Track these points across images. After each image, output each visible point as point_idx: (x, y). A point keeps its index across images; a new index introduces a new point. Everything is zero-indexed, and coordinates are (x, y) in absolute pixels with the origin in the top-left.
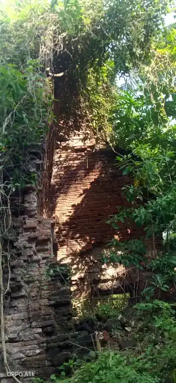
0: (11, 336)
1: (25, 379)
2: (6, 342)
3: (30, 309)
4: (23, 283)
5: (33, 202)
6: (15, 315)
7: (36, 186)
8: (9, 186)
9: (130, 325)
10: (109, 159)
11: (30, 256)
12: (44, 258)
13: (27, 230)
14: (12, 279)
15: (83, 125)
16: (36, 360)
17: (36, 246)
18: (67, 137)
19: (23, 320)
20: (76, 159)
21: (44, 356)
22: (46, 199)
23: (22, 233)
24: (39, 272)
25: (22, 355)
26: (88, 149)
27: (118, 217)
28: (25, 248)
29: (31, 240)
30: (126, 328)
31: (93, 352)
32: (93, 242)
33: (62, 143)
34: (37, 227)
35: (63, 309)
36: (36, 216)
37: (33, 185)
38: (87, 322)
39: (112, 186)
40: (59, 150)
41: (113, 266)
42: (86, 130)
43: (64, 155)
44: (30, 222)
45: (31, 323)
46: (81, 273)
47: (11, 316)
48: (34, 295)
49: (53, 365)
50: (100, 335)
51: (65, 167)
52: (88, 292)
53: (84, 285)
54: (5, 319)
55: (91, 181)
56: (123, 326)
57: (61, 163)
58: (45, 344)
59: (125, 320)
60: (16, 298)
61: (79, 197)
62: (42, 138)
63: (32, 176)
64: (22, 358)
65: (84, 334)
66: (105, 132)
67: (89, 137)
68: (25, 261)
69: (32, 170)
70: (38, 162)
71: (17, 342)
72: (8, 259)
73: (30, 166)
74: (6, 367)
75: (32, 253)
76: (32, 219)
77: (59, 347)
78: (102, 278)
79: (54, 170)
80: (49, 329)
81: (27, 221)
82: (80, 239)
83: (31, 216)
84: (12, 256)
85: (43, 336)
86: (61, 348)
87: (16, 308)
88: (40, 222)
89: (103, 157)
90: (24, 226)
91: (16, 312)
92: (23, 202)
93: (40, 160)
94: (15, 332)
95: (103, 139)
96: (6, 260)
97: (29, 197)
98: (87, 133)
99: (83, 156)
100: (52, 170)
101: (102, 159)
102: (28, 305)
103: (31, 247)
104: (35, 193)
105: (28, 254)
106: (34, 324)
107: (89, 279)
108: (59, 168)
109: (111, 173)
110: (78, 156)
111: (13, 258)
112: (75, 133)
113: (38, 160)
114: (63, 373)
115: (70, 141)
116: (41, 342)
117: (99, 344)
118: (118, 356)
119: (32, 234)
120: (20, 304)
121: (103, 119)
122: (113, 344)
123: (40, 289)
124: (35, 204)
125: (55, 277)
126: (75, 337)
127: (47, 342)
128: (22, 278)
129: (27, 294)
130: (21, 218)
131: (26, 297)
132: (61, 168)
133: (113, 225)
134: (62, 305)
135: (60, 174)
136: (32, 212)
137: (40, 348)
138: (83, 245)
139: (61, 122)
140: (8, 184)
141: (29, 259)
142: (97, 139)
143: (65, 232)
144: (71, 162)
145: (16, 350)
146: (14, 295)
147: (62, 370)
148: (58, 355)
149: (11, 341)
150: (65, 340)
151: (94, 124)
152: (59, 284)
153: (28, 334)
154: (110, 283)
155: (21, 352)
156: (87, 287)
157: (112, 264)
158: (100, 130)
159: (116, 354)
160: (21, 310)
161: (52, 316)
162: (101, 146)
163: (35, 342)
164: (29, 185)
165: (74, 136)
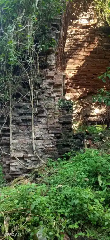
0: (38, 136)
1: (44, 159)
2: (35, 139)
3: (48, 123)
4: (45, 109)
5: (52, 60)
6: (40, 126)
7: (55, 49)
8: (38, 47)
9: (105, 139)
10: (105, 34)
11: (50, 94)
12: (57, 96)
13: (48, 78)
14: (39, 106)
15: (90, 8)
16: (51, 150)
17: (53, 88)
18: (77, 17)
19: (44, 129)
20: (82, 33)
21: (55, 148)
22: (60, 61)
23: (45, 80)
24: (55, 104)
25: (43, 147)
26: (92, 26)
27: (107, 74)
28: (47, 89)
29: (50, 84)
30: (103, 140)
31: (82, 150)
32: (88, 92)
33: (74, 21)
34: (54, 77)
35: (67, 126)
36: (54, 70)
37: (53, 48)
38: (81, 135)
39: (105, 55)
40: (71, 26)
41: (99, 108)
42: (91, 12)
43: (74, 30)
44: (50, 73)
45: (49, 131)
46: (79, 110)
47: (38, 126)
48: (51, 117)
49: (59, 154)
50: (87, 142)
51: (74, 39)
52: (81, 121)
53: (80, 117)
54: (35, 127)
55: (91, 51)
56: (102, 138)
57: (72, 36)
58: (56, 143)
59: (103, 136)
60: (41, 117)
61: (82, 61)
62: (61, 14)
63: (53, 42)
64: (43, 148)
65: (78, 140)
66: (104, 13)
67: (93, 17)
68: (46, 96)
69: (53, 38)
70: (57, 32)
71: (40, 140)
72: (37, 94)
73: (52, 34)
74: (34, 152)
75: (51, 92)
76: (51, 71)
77: (63, 145)
78: (91, 114)
79: (67, 41)
80: (58, 135)
81: (48, 72)
82: (80, 89)
83: (51, 70)
84: (39, 92)
85: (55, 138)
86: (64, 146)
87: (40, 122)
88: (56, 74)
89: (101, 33)
90: (47, 75)
91: (40, 124)
92: (46, 60)
93: (59, 30)
94: (39, 134)
95: (103, 19)
96: (35, 95)
97: (50, 56)
98: (92, 14)
99: (87, 32)
100: (65, 41)
101: (101, 34)
102: (48, 121)
103: (50, 89)
104: (54, 54)
105: (48, 93)
106: (50, 131)
107: (83, 114)
108: (70, 40)
109: (105, 45)
110: (84, 31)
111: (40, 94)
112: (83, 14)
113: (58, 30)
114: (65, 158)
115: (79, 20)
116: (54, 141)
117: (86, 146)
118: (97, 152)
119: (51, 81)
120: (43, 120)
121: (105, 3)
122: (94, 147)
123: (54, 113)
124: (54, 62)
125: (63, 107)
126: (72, 141)
127: (57, 142)
128: (44, 106)
129: (47, 116)
130: (45, 70)
131: (47, 117)
132: (72, 40)
133: (102, 79)
134: (67, 124)
135: (71, 45)
136: (52, 67)
137: (53, 144)
138: (81, 93)
139: (75, 5)
140: (37, 45)
141: (49, 96)
142: (98, 20)
143: (71, 84)
144: (79, 36)
145: (40, 144)
146: (39, 115)
147: (64, 157)
148: (63, 149)
149: (37, 139)
150: (67, 142)
151: (98, 7)
152: (66, 112)
153: (46, 136)
154: (95, 117)
155: (42, 145)
156: (81, 118)
157: (98, 106)
158: (101, 13)
159: (95, 151)
160: (43, 123)
161: (61, 129)
162: (101, 24)
163: (50, 141)
164: (50, 48)
165: (83, 16)
